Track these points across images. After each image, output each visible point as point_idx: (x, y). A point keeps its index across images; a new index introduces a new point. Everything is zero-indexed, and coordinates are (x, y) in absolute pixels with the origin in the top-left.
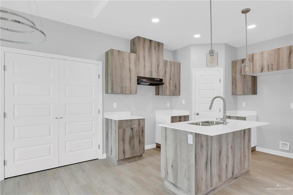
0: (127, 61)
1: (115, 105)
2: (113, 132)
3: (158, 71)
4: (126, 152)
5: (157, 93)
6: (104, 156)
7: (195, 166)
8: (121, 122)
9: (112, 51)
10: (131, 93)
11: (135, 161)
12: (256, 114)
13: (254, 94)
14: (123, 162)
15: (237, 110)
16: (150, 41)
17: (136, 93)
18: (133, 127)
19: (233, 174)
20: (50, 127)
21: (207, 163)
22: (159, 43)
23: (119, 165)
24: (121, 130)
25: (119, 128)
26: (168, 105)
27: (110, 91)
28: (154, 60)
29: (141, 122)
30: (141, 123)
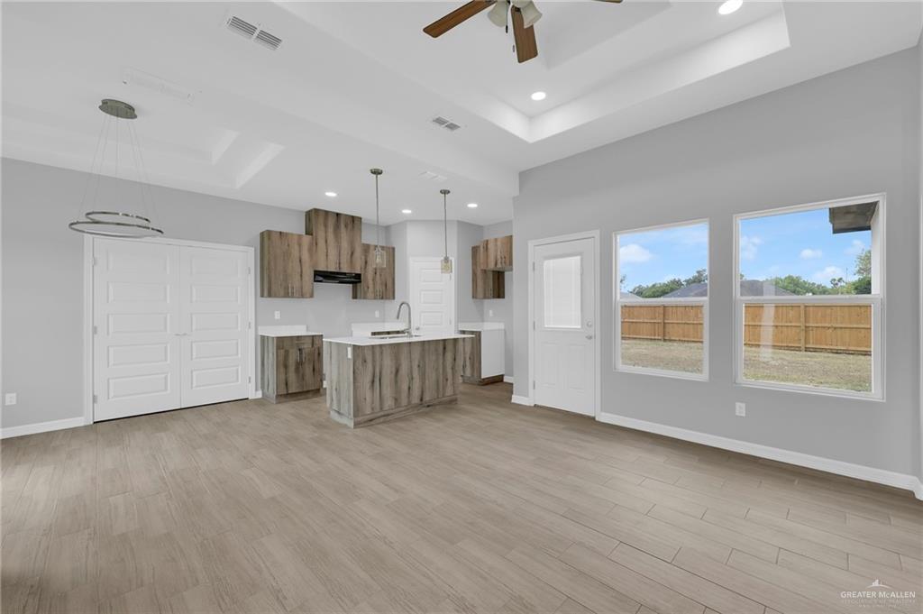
0: (296, 247)
1: (277, 315)
2: (271, 355)
3: (351, 262)
4: (289, 383)
5: (355, 297)
6: (259, 395)
7: (354, 383)
8: (280, 340)
9: (269, 232)
10: (302, 296)
11: (307, 398)
12: (503, 327)
13: (499, 297)
14: (284, 399)
15: (483, 321)
16: (338, 214)
17: (312, 296)
18: (302, 347)
19: (421, 400)
20: (166, 348)
21: (373, 382)
22: (353, 217)
23: (279, 403)
24: (282, 352)
25: (278, 348)
26: (377, 314)
27: (266, 293)
28: (345, 244)
29: (315, 340)
30: (317, 342)
